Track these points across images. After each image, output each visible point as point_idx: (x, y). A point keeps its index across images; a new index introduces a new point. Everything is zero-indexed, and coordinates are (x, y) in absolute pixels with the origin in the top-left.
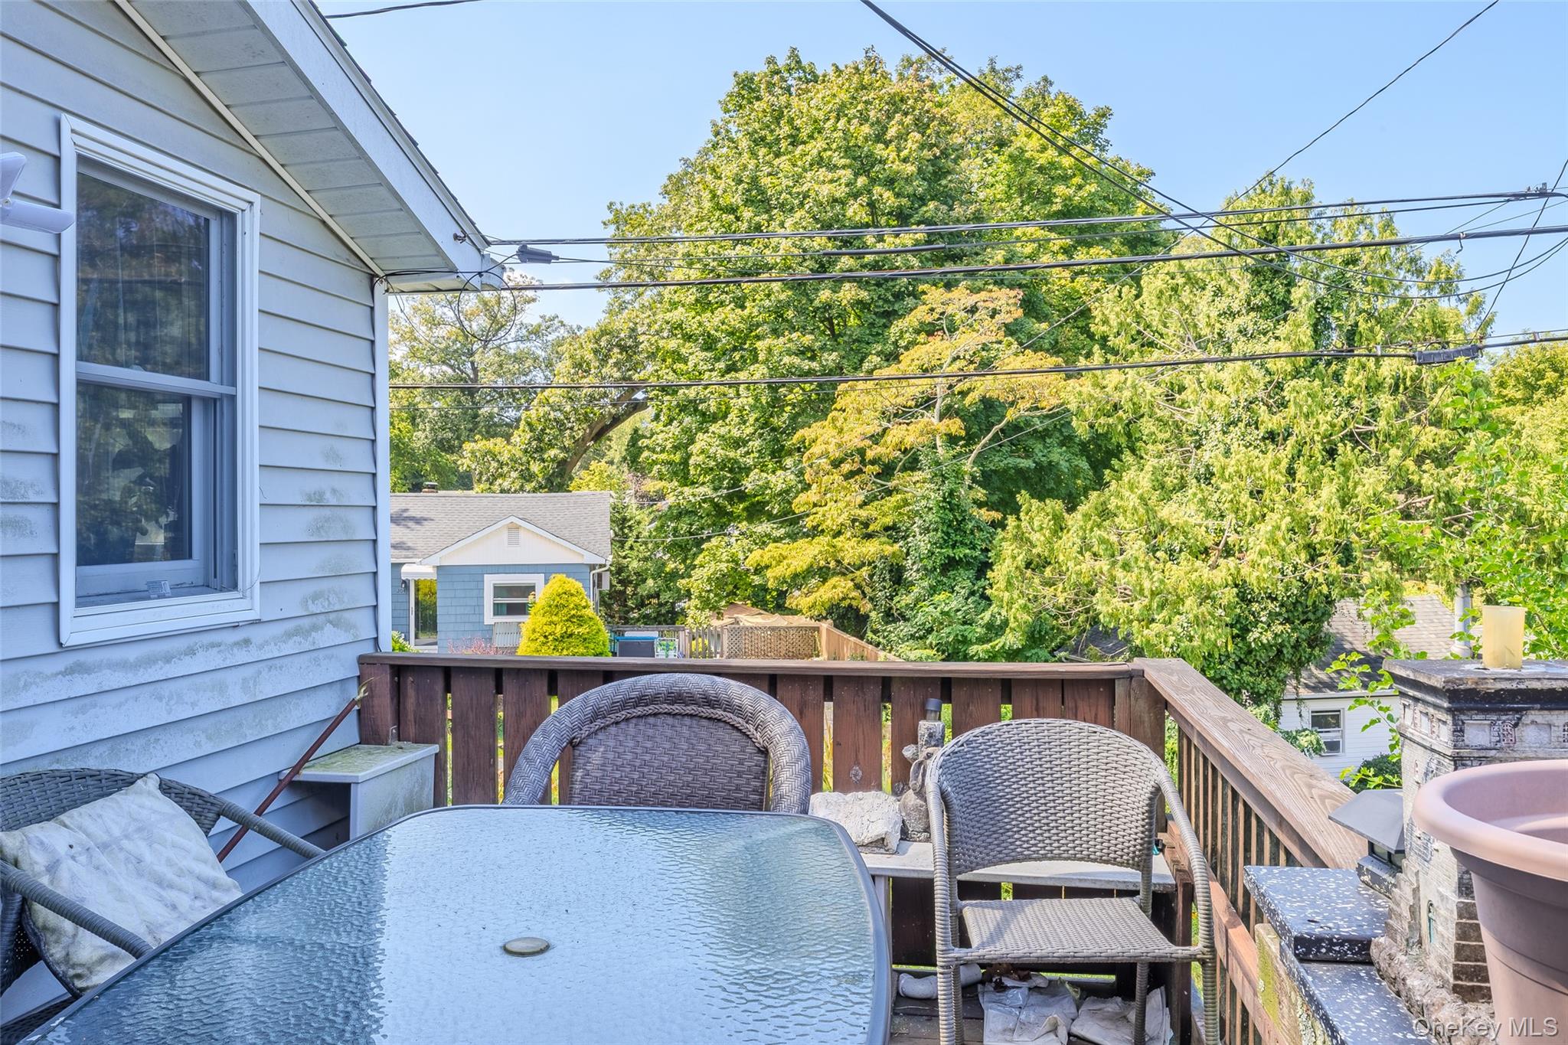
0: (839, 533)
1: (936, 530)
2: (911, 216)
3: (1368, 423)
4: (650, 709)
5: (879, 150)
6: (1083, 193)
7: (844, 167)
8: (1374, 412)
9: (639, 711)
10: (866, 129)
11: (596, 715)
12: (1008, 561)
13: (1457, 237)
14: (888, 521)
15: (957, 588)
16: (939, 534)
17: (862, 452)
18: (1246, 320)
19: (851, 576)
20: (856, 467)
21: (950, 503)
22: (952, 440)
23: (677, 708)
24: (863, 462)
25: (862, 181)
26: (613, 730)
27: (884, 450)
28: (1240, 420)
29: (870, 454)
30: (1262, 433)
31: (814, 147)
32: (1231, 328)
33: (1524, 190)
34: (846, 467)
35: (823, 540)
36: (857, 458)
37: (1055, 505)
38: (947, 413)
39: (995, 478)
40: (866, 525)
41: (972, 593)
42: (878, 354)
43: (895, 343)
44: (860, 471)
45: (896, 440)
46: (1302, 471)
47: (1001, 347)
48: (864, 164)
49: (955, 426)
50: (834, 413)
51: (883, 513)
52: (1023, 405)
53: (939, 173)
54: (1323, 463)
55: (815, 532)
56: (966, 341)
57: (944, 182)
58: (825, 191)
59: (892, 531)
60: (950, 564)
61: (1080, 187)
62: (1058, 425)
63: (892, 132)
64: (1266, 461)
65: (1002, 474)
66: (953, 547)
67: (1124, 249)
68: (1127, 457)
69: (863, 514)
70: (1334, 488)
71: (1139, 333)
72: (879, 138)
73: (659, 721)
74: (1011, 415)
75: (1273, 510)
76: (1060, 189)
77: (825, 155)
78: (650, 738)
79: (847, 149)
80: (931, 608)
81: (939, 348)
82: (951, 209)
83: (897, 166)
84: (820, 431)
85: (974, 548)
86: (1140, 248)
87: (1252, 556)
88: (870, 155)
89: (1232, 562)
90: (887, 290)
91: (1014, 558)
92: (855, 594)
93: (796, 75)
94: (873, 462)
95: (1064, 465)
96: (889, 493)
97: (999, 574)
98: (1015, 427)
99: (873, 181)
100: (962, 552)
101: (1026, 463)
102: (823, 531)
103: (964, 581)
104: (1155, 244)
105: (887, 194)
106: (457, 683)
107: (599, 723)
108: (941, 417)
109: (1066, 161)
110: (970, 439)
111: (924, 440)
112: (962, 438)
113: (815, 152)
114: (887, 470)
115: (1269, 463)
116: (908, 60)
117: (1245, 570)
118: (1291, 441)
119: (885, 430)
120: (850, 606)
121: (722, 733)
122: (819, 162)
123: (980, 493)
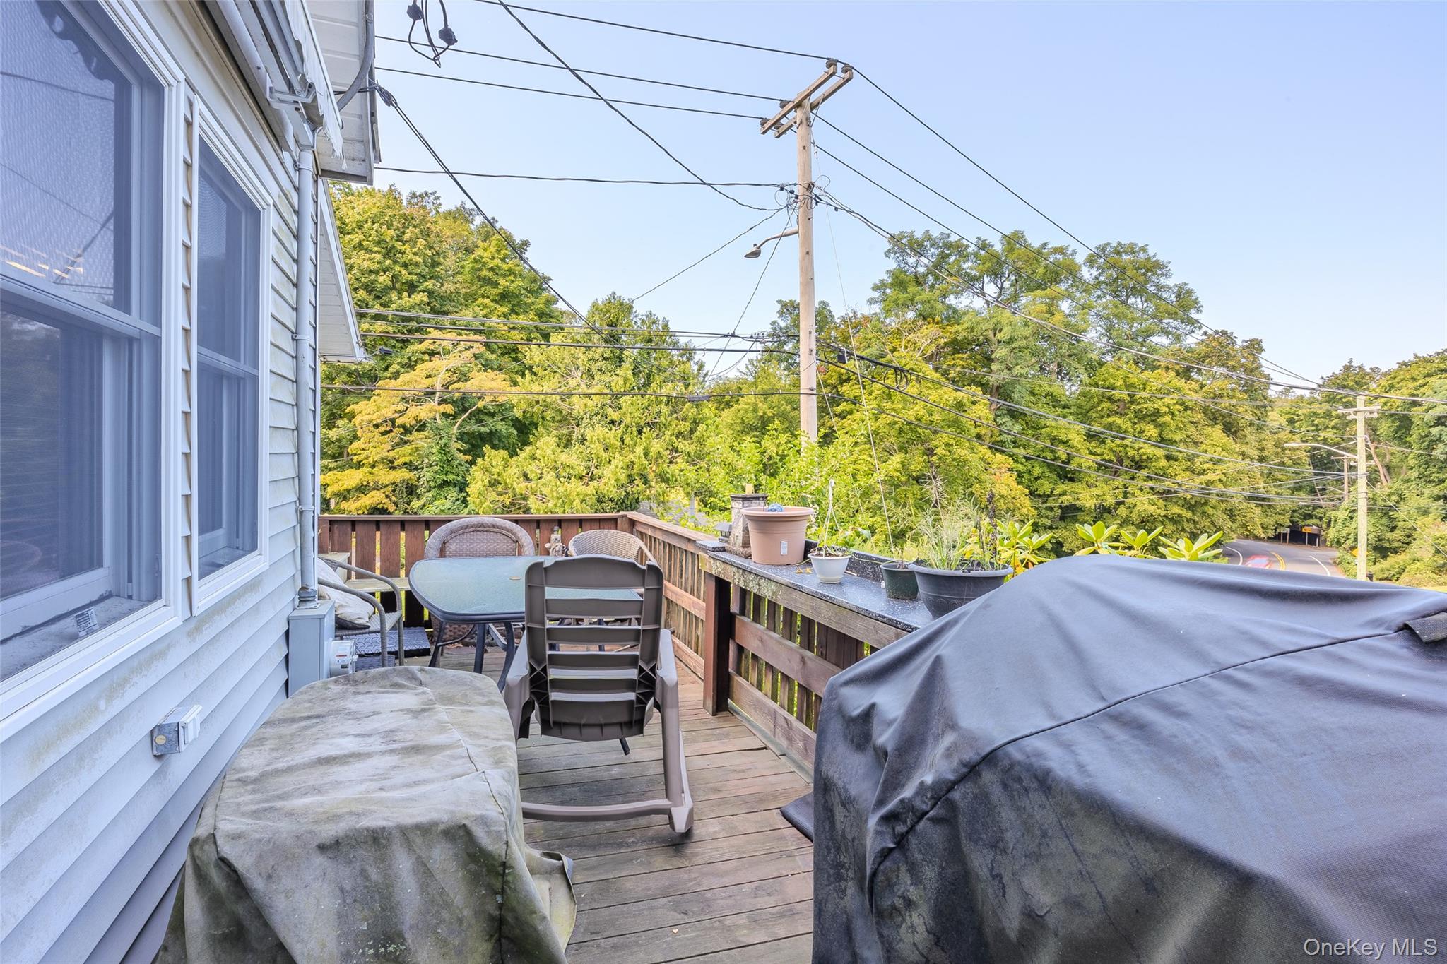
0: (373, 466)
1: (437, 465)
2: (418, 287)
3: (655, 419)
4: (471, 529)
5: (399, 245)
6: (515, 285)
7: (376, 252)
8: (659, 413)
9: (467, 530)
10: (392, 232)
11: (452, 532)
12: (480, 482)
13: (703, 350)
14: (407, 459)
15: (449, 497)
16: (439, 467)
17: (393, 421)
18: (601, 364)
19: (382, 491)
20: (388, 428)
21: (444, 449)
22: (445, 415)
23: (481, 529)
24: (394, 426)
25: (388, 262)
26: (458, 537)
27: (406, 420)
28: (598, 413)
29: (398, 422)
30: (608, 420)
31: (358, 237)
32: (594, 368)
33: (726, 333)
34: (382, 429)
35: (366, 469)
36: (390, 423)
37: (503, 453)
38: (443, 401)
39: (465, 436)
40: (392, 462)
41: (457, 500)
42: (398, 364)
43: (409, 358)
44: (391, 431)
45: (414, 415)
46: (627, 440)
47: (471, 366)
48: (390, 253)
49: (449, 409)
50: (374, 397)
51: (403, 455)
52: (488, 398)
53: (435, 264)
54: (637, 436)
55: (359, 465)
56: (454, 361)
57: (438, 270)
58: (366, 265)
59: (409, 466)
60: (446, 483)
61: (513, 282)
62: (501, 410)
63: (407, 237)
64: (611, 434)
65: (471, 435)
66: (446, 474)
67: (536, 318)
68: (540, 428)
69: (391, 454)
70: (642, 448)
71: (549, 366)
72: (400, 238)
73: (475, 534)
74: (480, 404)
75: (614, 458)
76: (502, 281)
77: (364, 243)
78: (473, 539)
79: (379, 243)
80: (434, 508)
81: (439, 364)
82: (442, 285)
83: (411, 256)
84: (364, 407)
85: (458, 475)
86: (544, 319)
87: (604, 480)
88: (393, 247)
89: (595, 483)
90: (403, 327)
91: (483, 481)
92: (387, 500)
93: (338, 187)
94: (399, 427)
95: (504, 431)
96: (406, 443)
97: (473, 489)
98: (479, 410)
99: (396, 262)
100: (451, 477)
101: (484, 430)
102: (363, 464)
103: (453, 493)
104: (551, 317)
105: (404, 272)
106: (358, 527)
107: (453, 535)
108: (439, 404)
109: (505, 267)
110: (455, 417)
111: (431, 415)
112: (452, 415)
113: (357, 240)
114: (407, 430)
115: (612, 435)
116: (414, 194)
117: (602, 487)
118: (623, 425)
119: (407, 408)
120: (383, 508)
121: (499, 536)
122: (360, 246)
123: (459, 445)
